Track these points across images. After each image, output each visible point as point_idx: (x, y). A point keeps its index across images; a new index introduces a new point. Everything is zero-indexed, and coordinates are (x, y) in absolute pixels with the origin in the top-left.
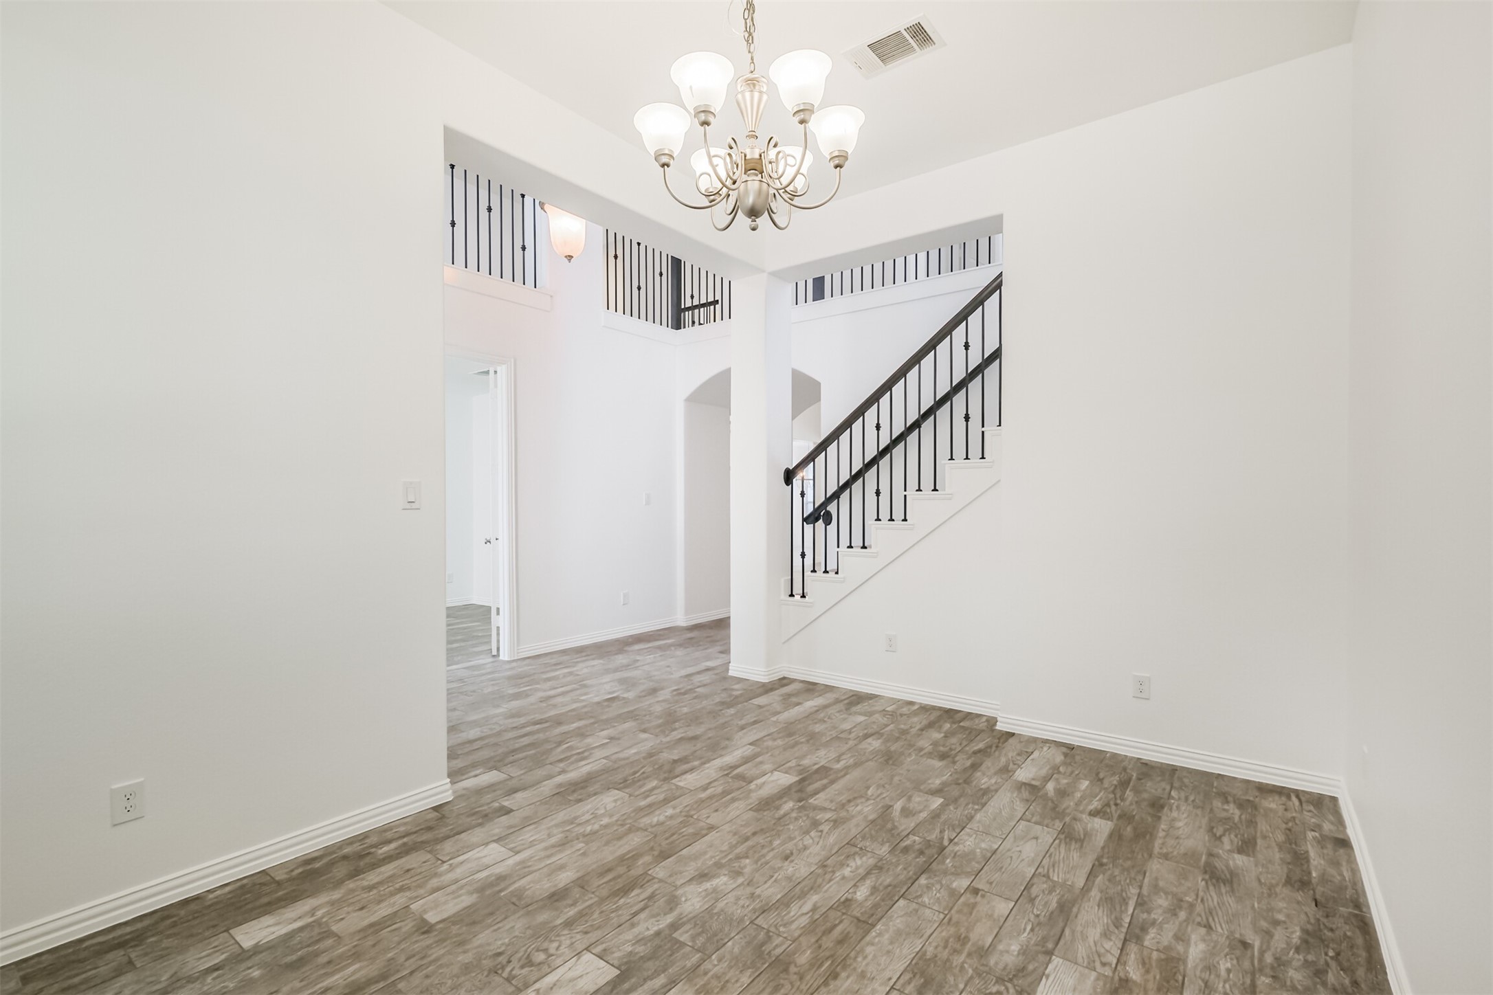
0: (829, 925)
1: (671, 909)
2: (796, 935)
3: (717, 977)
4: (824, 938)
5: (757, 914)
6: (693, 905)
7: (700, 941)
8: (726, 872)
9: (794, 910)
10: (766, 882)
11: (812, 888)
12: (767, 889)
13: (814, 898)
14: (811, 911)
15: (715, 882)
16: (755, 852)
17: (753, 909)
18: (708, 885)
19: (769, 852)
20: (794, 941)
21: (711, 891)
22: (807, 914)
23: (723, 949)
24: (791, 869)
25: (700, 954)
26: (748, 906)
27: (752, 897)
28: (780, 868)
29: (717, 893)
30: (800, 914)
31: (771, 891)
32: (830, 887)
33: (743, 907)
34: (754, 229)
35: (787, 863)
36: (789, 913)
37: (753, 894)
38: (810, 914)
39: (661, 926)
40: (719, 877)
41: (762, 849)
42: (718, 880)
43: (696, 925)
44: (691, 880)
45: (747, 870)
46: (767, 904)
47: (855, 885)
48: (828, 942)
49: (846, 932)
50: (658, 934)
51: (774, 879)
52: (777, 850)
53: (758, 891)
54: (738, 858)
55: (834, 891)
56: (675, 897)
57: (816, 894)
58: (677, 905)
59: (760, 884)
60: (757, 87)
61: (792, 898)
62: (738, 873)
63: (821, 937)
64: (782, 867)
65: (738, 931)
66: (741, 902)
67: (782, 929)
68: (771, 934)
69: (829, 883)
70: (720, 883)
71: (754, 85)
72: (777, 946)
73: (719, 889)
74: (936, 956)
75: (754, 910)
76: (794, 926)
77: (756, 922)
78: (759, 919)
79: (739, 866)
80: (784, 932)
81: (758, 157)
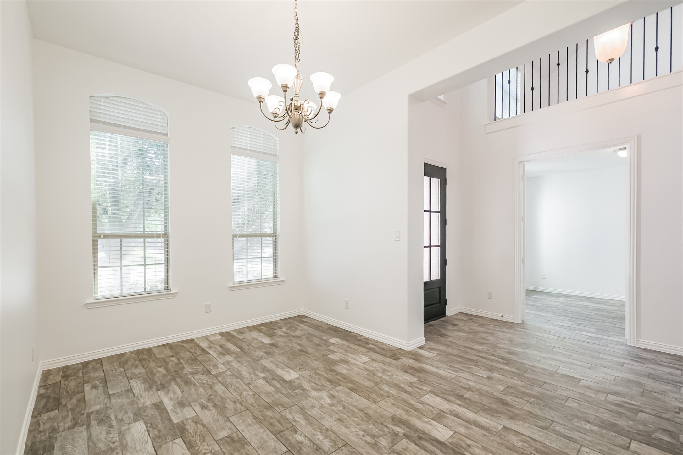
0: (284, 423)
9: (299, 416)
12: (317, 411)
14: (295, 420)
24: (330, 420)
28: (332, 417)
34: (296, 133)
35: (335, 419)
63: (278, 420)
74: (244, 448)
81: (299, 105)
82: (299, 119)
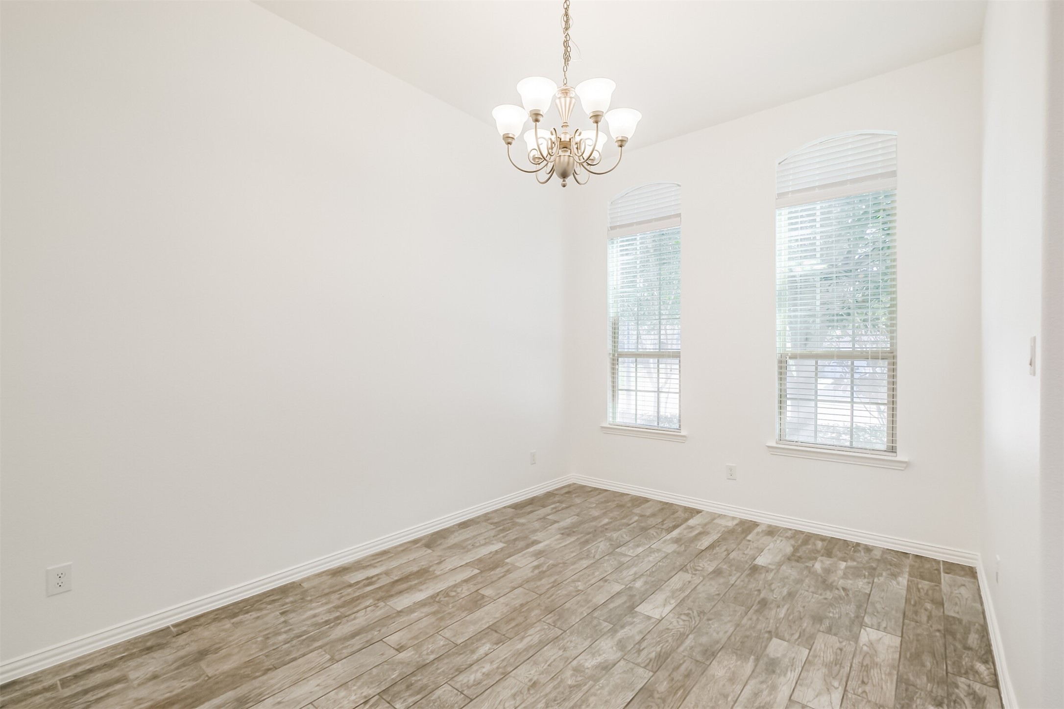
0: (516, 629)
1: (621, 641)
2: (538, 624)
3: (581, 606)
4: (522, 621)
5: (561, 637)
6: (606, 644)
7: (595, 622)
8: (587, 671)
9: (536, 638)
10: (554, 660)
11: (520, 653)
12: (554, 655)
13: (521, 646)
14: (525, 637)
15: (594, 662)
16: (563, 693)
17: (565, 640)
18: (600, 659)
19: (550, 693)
20: (540, 620)
21: (596, 654)
22: (529, 636)
23: (581, 617)
24: (532, 672)
25: (594, 616)
26: (568, 642)
27: (565, 648)
28: (542, 673)
29: (591, 653)
30: (533, 636)
31: (551, 653)
32: (505, 655)
33: (571, 642)
34: (564, 186)
35: (535, 678)
36: (540, 636)
37: (564, 651)
38: (526, 636)
39: (623, 631)
40: (593, 667)
41: (556, 697)
42: (592, 663)
43: (600, 631)
44: (615, 665)
45: (569, 673)
46: (554, 643)
47: (487, 655)
48: (520, 619)
49: (507, 624)
50: (622, 627)
51: (548, 664)
52: (542, 694)
53: (561, 653)
54: (578, 686)
55: (505, 651)
56: (622, 650)
57: (518, 649)
58: (617, 644)
59: (559, 658)
60: (568, 94)
61: (537, 646)
62: (576, 670)
63: (523, 622)
64: (540, 675)
65: (573, 627)
66: (573, 644)
67: (546, 627)
68: (553, 624)
69: (506, 658)
70: (590, 661)
71: (567, 93)
72: (550, 618)
73: (590, 656)
75: (563, 639)
76: (538, 629)
77: (562, 631)
78: (561, 633)
79: (576, 677)
80: (545, 625)
81: (568, 140)
82: (568, 163)
